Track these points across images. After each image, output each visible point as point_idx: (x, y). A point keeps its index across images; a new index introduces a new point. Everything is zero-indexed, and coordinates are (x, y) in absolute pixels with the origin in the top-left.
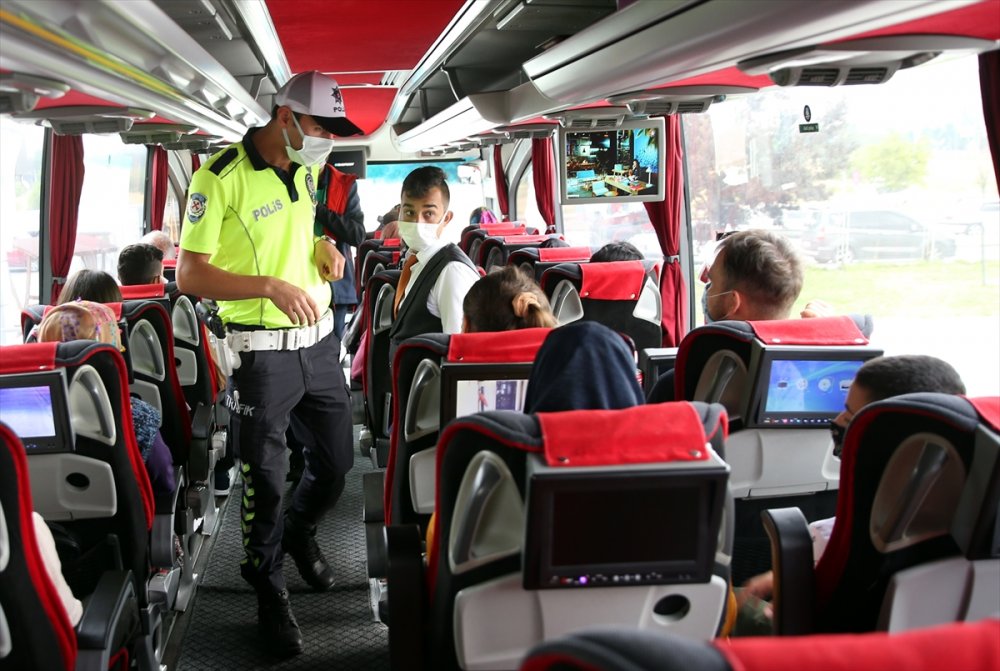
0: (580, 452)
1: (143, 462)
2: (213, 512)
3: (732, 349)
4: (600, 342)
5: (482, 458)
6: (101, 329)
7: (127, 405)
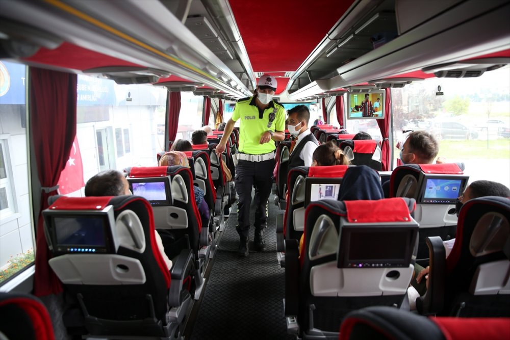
0: (361, 217)
1: (198, 209)
2: (223, 223)
3: (412, 174)
4: (368, 173)
5: (323, 217)
6: (182, 161)
7: (192, 188)
